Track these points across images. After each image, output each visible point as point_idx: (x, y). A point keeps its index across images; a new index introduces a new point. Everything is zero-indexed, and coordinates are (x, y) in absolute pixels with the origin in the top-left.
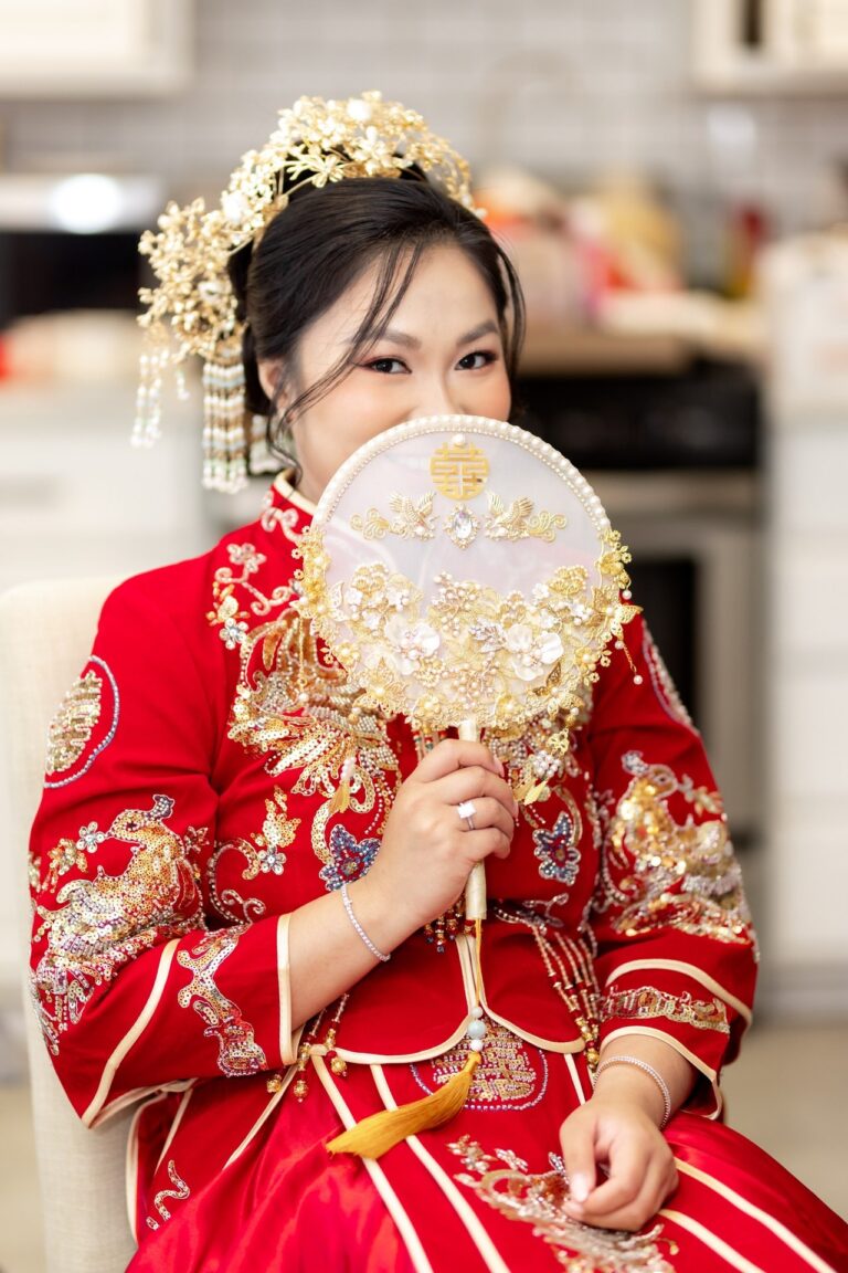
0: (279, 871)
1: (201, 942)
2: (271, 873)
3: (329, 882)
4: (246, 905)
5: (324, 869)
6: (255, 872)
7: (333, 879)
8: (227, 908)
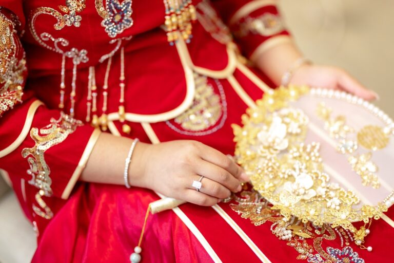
0: (77, 25)
1: (48, 126)
2: (73, 26)
3: (107, 27)
4: (56, 41)
5: (104, 21)
6: (62, 26)
7: (109, 26)
8: (45, 42)
